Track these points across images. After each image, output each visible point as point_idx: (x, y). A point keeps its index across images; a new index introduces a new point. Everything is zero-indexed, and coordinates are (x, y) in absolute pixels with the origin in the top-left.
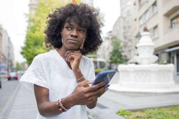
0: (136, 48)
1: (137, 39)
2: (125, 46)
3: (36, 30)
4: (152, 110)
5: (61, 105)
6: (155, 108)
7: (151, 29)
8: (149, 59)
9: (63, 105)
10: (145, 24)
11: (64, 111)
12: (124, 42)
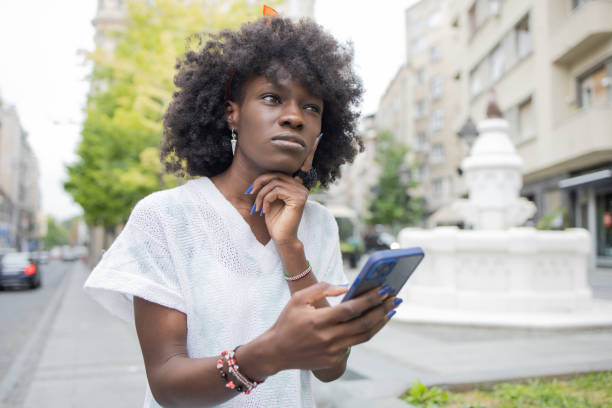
0: (460, 172)
1: (464, 143)
2: (421, 167)
3: (118, 106)
4: (519, 387)
5: (234, 370)
6: (530, 381)
7: (510, 110)
8: (504, 211)
9: (240, 370)
10: (492, 90)
11: (241, 391)
12: (418, 153)
